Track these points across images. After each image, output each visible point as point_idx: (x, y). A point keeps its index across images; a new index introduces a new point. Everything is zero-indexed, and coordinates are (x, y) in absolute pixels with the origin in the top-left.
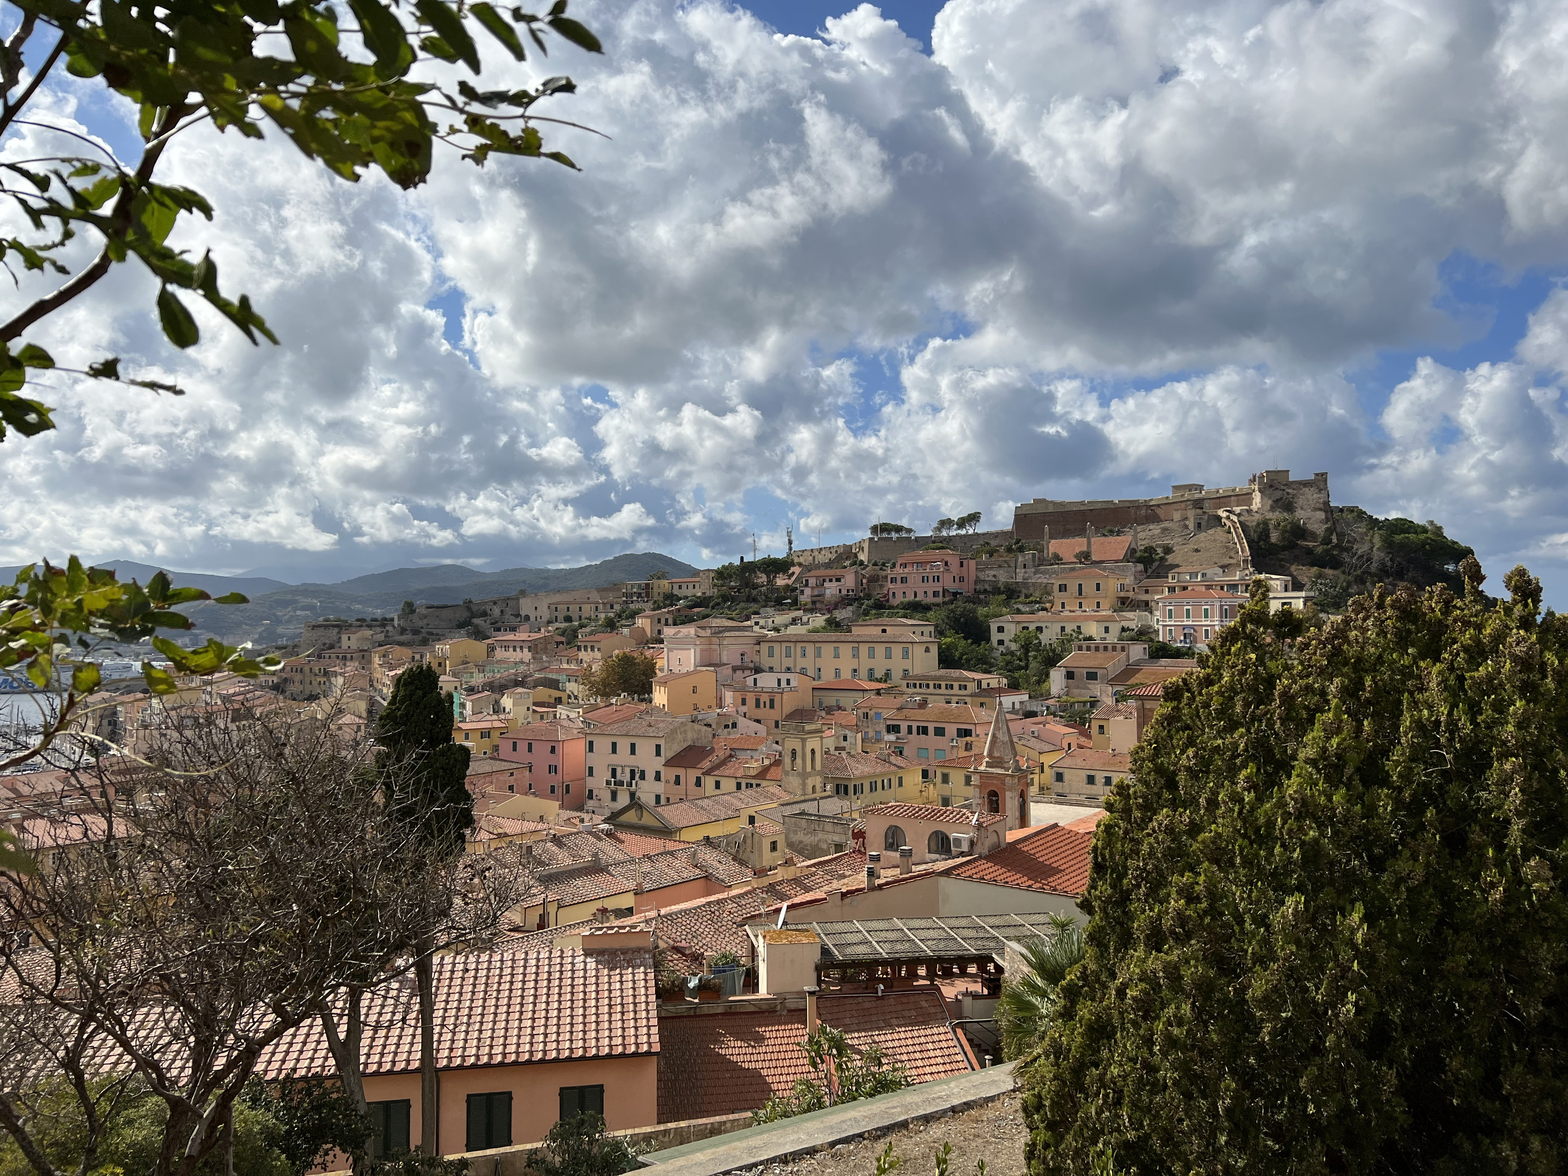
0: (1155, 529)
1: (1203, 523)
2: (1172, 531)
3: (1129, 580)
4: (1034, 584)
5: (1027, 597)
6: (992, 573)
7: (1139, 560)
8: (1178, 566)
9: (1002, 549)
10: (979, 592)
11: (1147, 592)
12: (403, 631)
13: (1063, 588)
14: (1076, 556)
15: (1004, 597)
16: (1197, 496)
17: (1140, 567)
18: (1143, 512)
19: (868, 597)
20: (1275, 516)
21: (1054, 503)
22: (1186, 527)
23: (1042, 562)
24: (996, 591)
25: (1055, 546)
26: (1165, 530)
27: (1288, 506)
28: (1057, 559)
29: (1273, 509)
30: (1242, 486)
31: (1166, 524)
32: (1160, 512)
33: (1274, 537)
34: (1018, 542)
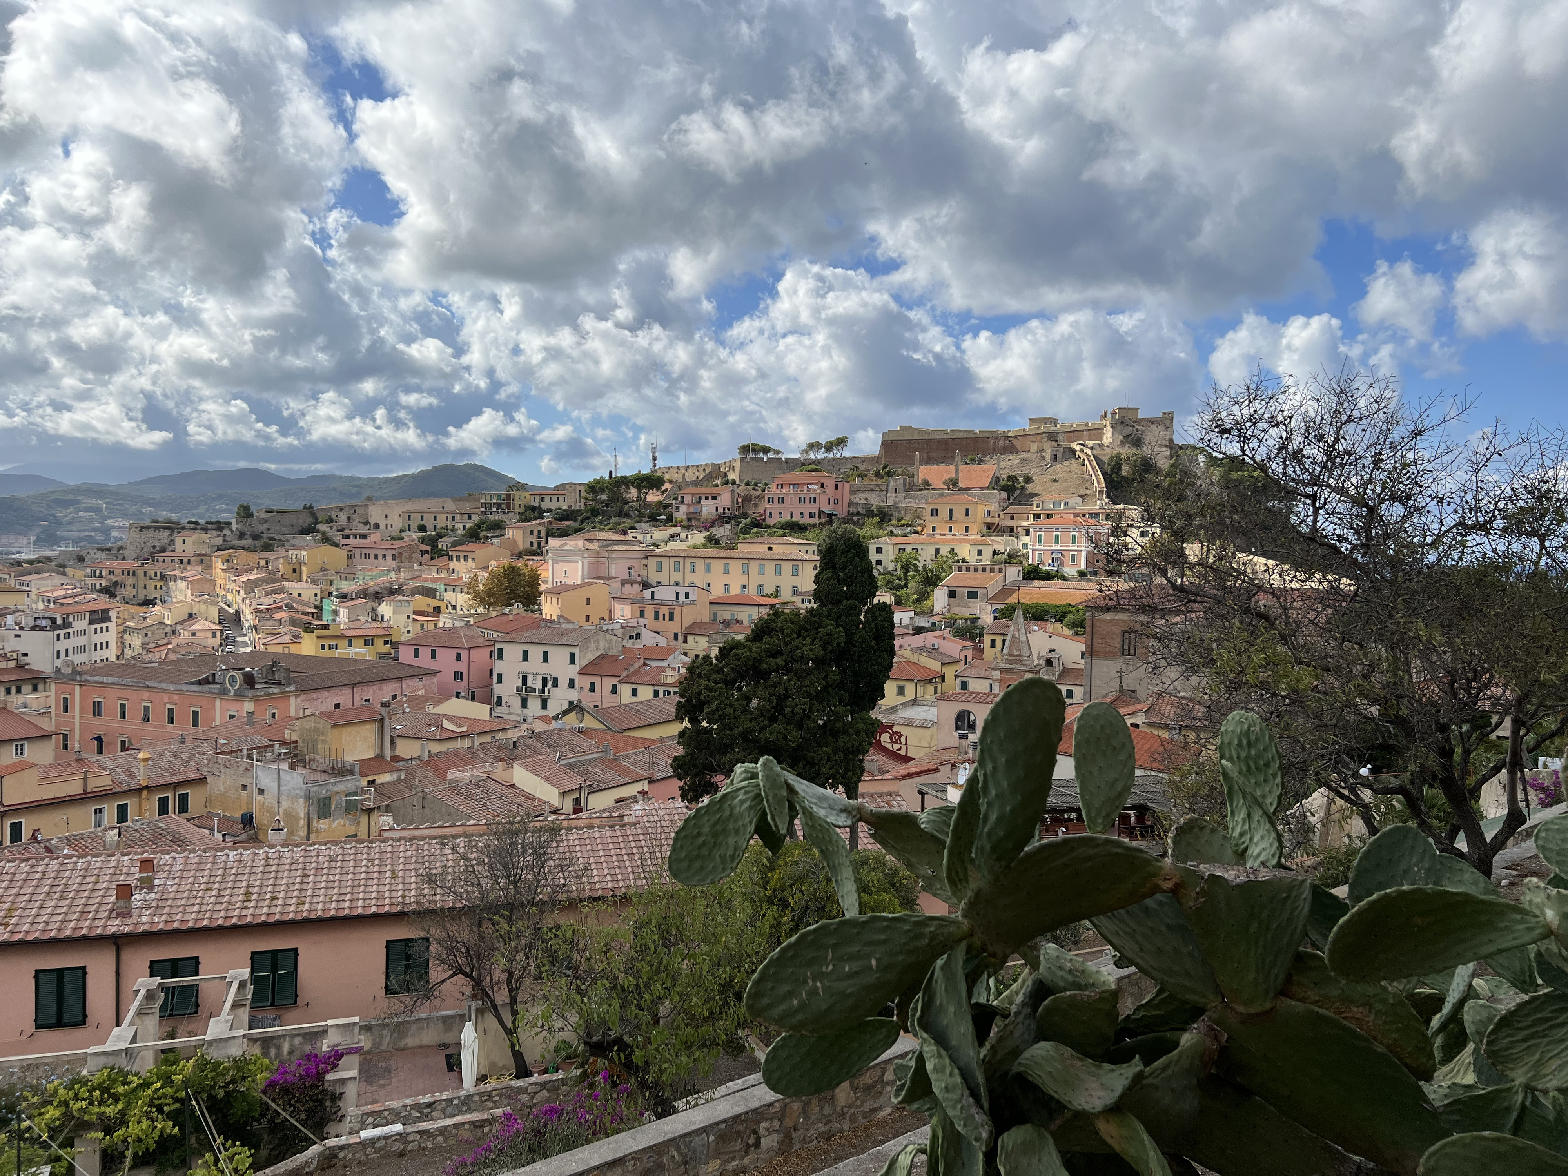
0: (1015, 459)
1: (1059, 456)
2: (1032, 461)
3: (994, 507)
4: (905, 508)
5: (899, 520)
6: (864, 496)
7: (1004, 488)
8: (1037, 495)
9: (870, 474)
10: (852, 515)
11: (1012, 518)
12: (242, 535)
13: (934, 513)
14: (944, 483)
15: (877, 519)
16: (1052, 429)
17: (1004, 494)
18: (1001, 443)
19: (745, 515)
20: (1126, 451)
21: (919, 431)
22: (1043, 458)
23: (912, 487)
24: (870, 514)
25: (924, 472)
26: (1024, 460)
27: (1137, 443)
28: (927, 484)
29: (1122, 444)
30: (1094, 422)
31: (1024, 455)
32: (1017, 443)
33: (1125, 470)
34: (885, 467)
